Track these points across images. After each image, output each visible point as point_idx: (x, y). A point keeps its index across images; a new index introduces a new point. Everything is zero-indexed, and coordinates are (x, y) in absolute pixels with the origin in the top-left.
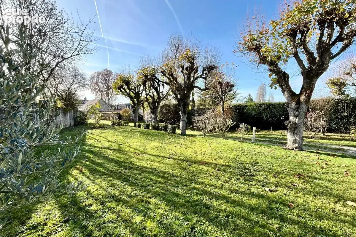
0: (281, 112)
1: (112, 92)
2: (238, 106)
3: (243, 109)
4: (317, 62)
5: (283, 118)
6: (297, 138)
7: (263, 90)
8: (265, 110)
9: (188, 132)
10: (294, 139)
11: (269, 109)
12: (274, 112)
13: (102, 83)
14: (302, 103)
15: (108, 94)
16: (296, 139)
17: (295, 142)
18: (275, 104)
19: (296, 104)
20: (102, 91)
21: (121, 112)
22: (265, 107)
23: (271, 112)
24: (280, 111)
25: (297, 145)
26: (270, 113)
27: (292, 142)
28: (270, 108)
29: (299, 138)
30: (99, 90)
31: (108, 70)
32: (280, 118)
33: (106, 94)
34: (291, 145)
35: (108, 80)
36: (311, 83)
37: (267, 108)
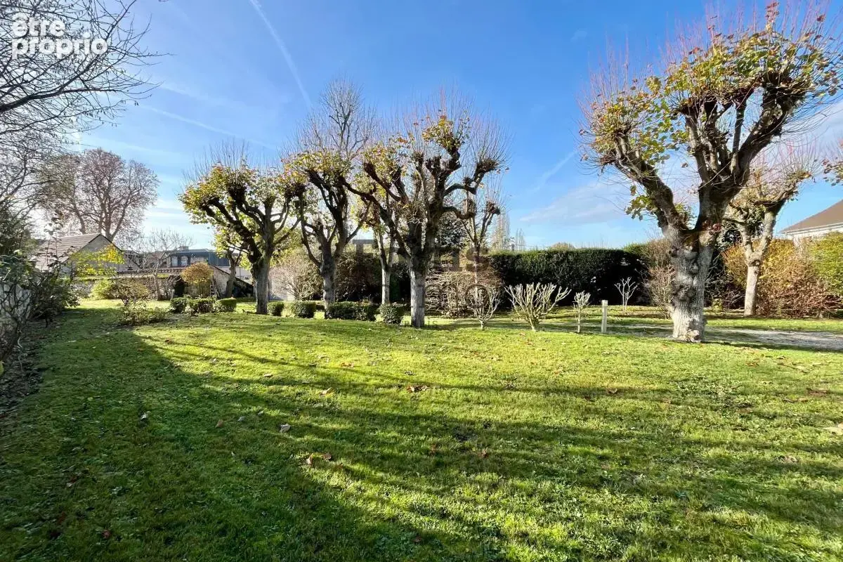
0: (591, 267)
1: (120, 216)
2: (503, 256)
3: (513, 263)
4: (732, 169)
5: (594, 280)
6: (697, 318)
7: (503, 224)
8: (558, 263)
9: (428, 321)
10: (691, 320)
11: (566, 261)
12: (577, 269)
13: (87, 191)
14: (703, 247)
15: (108, 224)
16: (694, 321)
17: (692, 326)
18: (577, 252)
19: (693, 251)
20: (86, 214)
21: (184, 274)
22: (558, 258)
23: (571, 269)
24: (588, 265)
25: (696, 333)
26: (570, 271)
27: (688, 326)
28: (568, 259)
29: (700, 317)
30: (75, 210)
31: (105, 153)
32: (589, 280)
33: (100, 223)
34: (685, 332)
35: (106, 182)
36: (719, 210)
37: (563, 261)
